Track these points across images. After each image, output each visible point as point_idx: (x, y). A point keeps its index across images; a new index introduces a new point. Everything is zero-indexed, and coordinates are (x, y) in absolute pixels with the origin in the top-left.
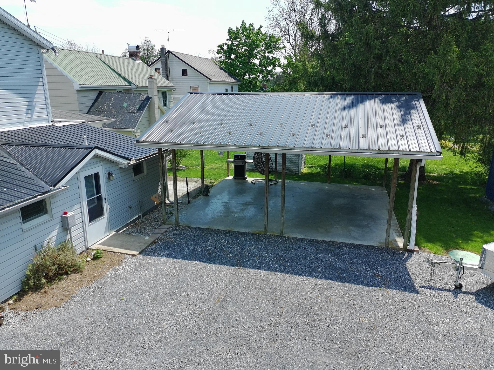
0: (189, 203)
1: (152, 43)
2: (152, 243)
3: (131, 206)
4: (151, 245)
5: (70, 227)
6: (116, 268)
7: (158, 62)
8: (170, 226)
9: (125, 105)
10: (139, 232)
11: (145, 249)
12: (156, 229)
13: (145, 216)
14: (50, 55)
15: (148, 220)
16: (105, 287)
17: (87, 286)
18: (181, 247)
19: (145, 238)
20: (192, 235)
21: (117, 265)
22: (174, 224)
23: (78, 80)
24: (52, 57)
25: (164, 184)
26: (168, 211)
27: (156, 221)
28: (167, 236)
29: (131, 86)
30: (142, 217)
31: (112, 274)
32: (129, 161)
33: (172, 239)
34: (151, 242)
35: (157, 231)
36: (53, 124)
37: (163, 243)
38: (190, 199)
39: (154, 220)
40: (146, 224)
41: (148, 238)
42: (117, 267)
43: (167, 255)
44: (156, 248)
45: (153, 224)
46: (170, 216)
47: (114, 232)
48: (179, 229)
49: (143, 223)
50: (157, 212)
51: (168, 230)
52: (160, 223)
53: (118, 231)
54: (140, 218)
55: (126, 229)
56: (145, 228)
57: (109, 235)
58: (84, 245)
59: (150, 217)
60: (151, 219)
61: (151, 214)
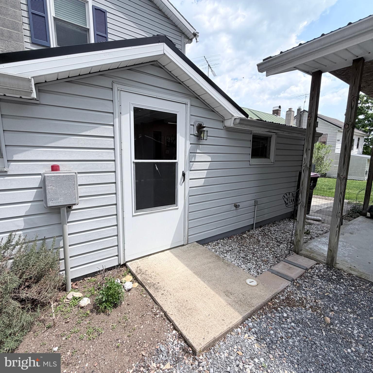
2: (259, 309)
3: (238, 204)
8: (312, 263)
12: (278, 261)
13: (261, 227)
15: (264, 235)
19: (248, 281)
22: (322, 259)
27: (279, 240)
30: (256, 228)
34: (261, 302)
35: (280, 267)
39: (276, 238)
40: (259, 241)
41: (255, 283)
45: (271, 244)
46: (306, 237)
47: (196, 242)
48: (342, 280)
49: (254, 238)
50: (281, 226)
51: (309, 275)
52: (286, 248)
53: (203, 242)
54: (253, 229)
55: (222, 241)
56: (255, 250)
57: (183, 245)
58: (116, 256)
59: (269, 231)
60: (270, 235)
61: (271, 227)
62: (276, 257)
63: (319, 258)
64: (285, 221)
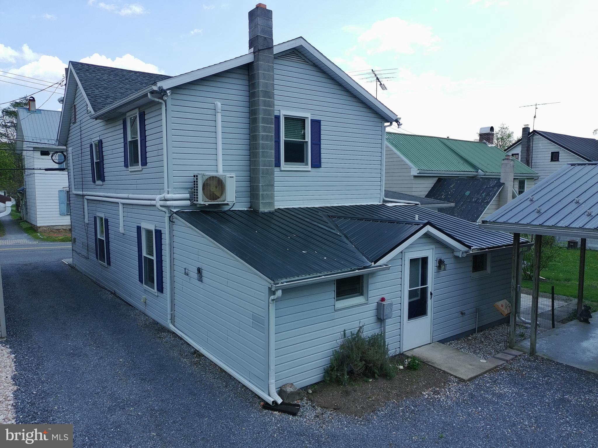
0: (553, 327)
1: (509, 130)
2: (489, 371)
3: (464, 312)
4: (489, 373)
5: (385, 318)
6: (436, 389)
7: (517, 145)
8: (521, 353)
9: (468, 193)
10: (472, 350)
11: (480, 375)
12: (498, 353)
13: (481, 331)
14: (392, 141)
15: (486, 338)
16: (418, 410)
17: (396, 402)
18: (539, 388)
19: (481, 361)
20: (559, 375)
21: (437, 387)
22: (528, 351)
23: (417, 165)
24: (394, 142)
25: (516, 287)
26: (518, 332)
27: (498, 341)
28: (516, 366)
29: (477, 172)
30: (478, 332)
31: (429, 395)
32: (468, 249)
33: (524, 373)
34: (490, 368)
35: (499, 355)
36: (385, 204)
37: (508, 375)
38: (555, 323)
39: (496, 340)
40: (483, 342)
41: (485, 361)
42: (438, 389)
43: (514, 394)
44: (497, 379)
45: (493, 344)
46: (520, 339)
47: (437, 341)
48: (537, 361)
49: (478, 339)
50: (500, 330)
51: (517, 359)
52: (504, 346)
53: (443, 341)
54: (475, 333)
55: (453, 342)
56: (481, 348)
57: (430, 344)
58: (399, 348)
59: (489, 335)
60: (491, 337)
61: (491, 331)
62: (497, 351)
63: (526, 350)
64: (504, 326)
